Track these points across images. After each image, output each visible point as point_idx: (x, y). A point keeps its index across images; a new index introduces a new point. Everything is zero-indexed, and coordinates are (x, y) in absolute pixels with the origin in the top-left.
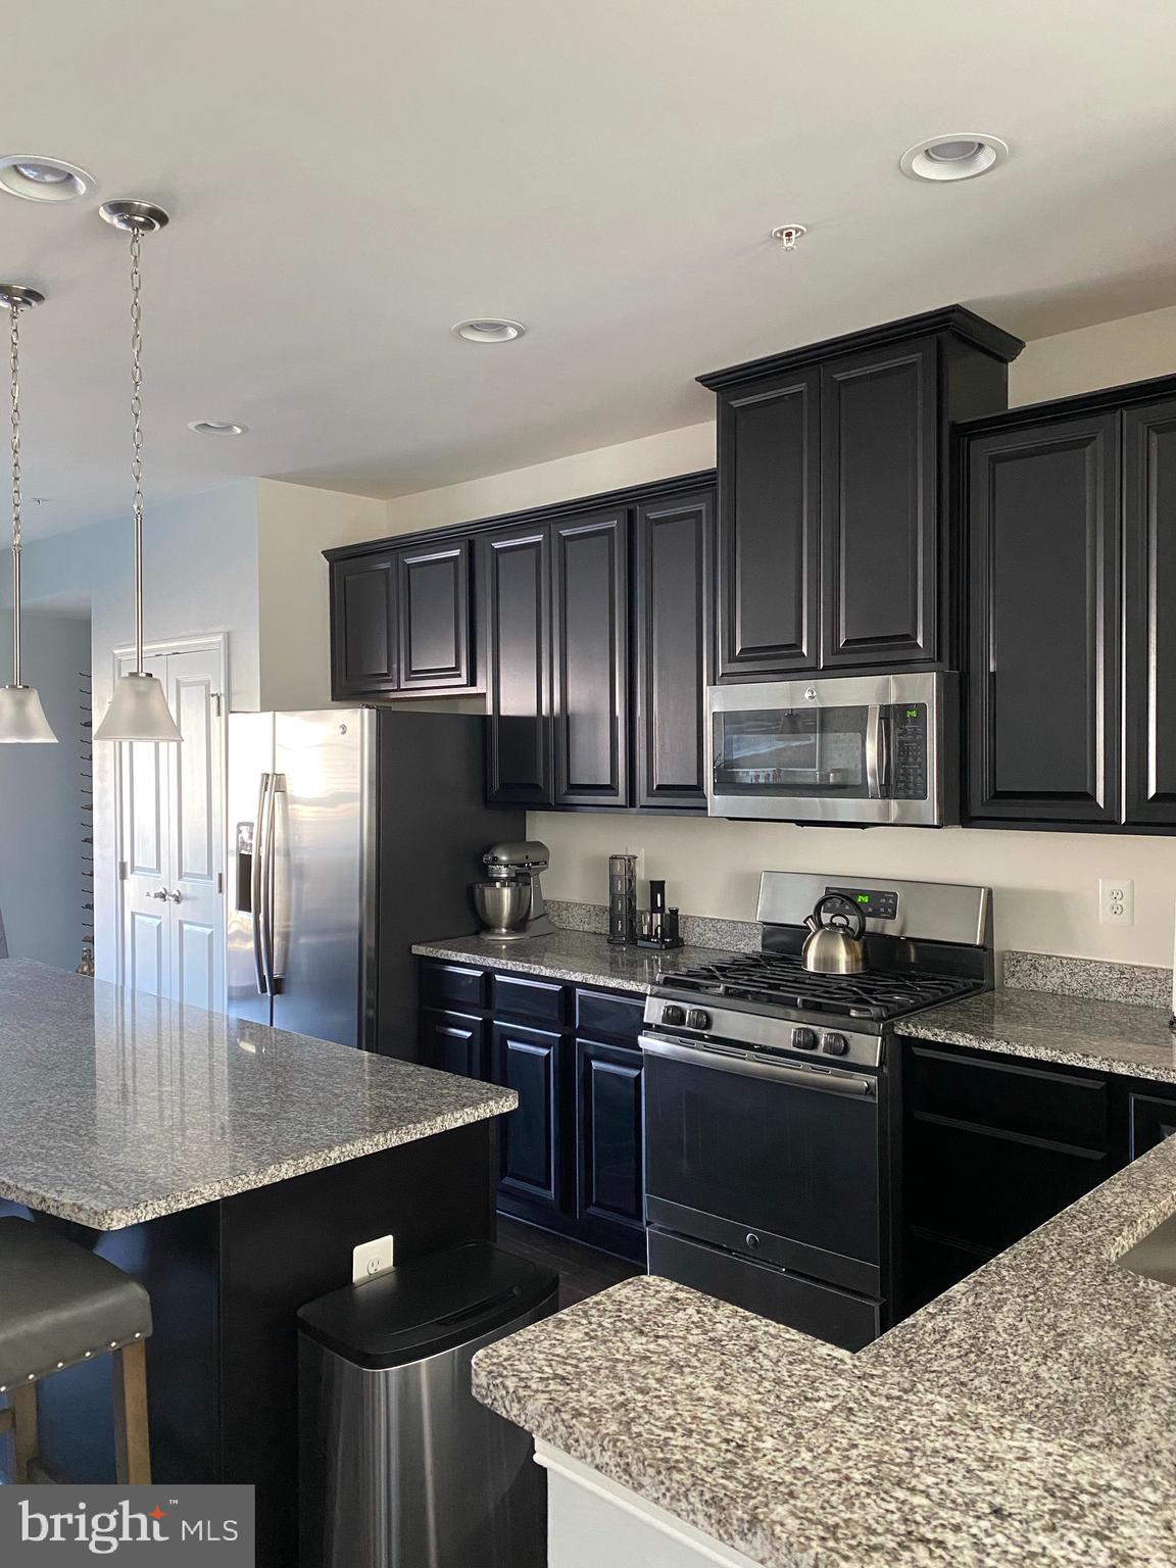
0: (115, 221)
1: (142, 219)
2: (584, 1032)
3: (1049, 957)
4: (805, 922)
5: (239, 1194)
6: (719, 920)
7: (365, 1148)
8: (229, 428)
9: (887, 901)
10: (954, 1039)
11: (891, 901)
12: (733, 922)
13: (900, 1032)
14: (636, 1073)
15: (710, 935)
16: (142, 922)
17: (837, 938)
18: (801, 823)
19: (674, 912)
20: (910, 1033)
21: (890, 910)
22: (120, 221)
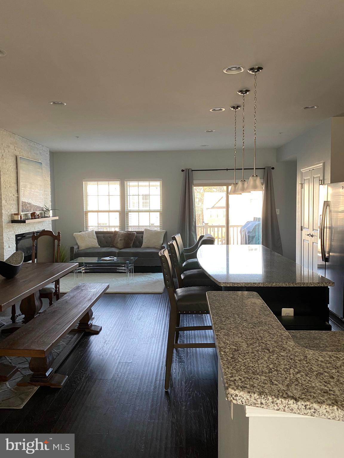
0: (251, 72)
1: (256, 70)
5: (249, 287)
7: (283, 285)
8: (313, 107)
16: (305, 242)
22: (252, 72)
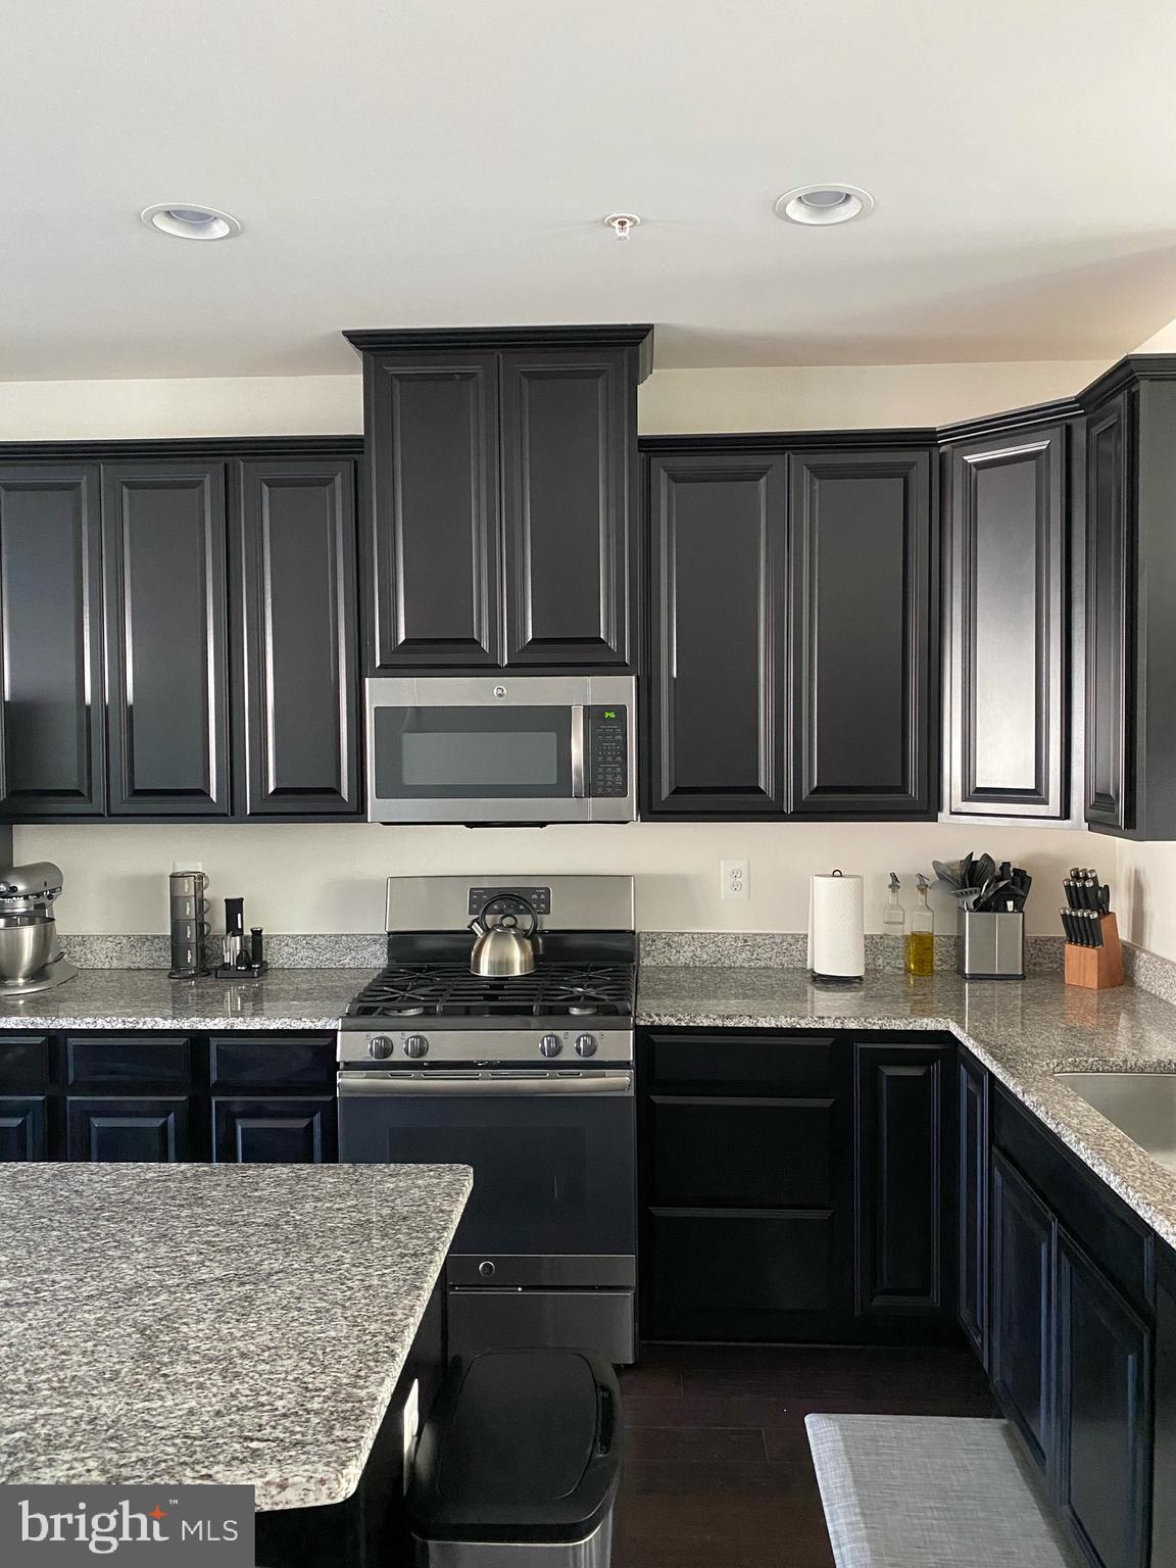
2: (224, 1088)
3: (682, 934)
4: (470, 927)
6: (315, 936)
9: (539, 896)
10: (698, 1021)
11: (543, 897)
12: (335, 936)
13: (642, 1023)
14: (304, 1123)
15: (304, 953)
17: (509, 939)
18: (470, 825)
19: (257, 934)
20: (653, 1022)
21: (543, 906)
